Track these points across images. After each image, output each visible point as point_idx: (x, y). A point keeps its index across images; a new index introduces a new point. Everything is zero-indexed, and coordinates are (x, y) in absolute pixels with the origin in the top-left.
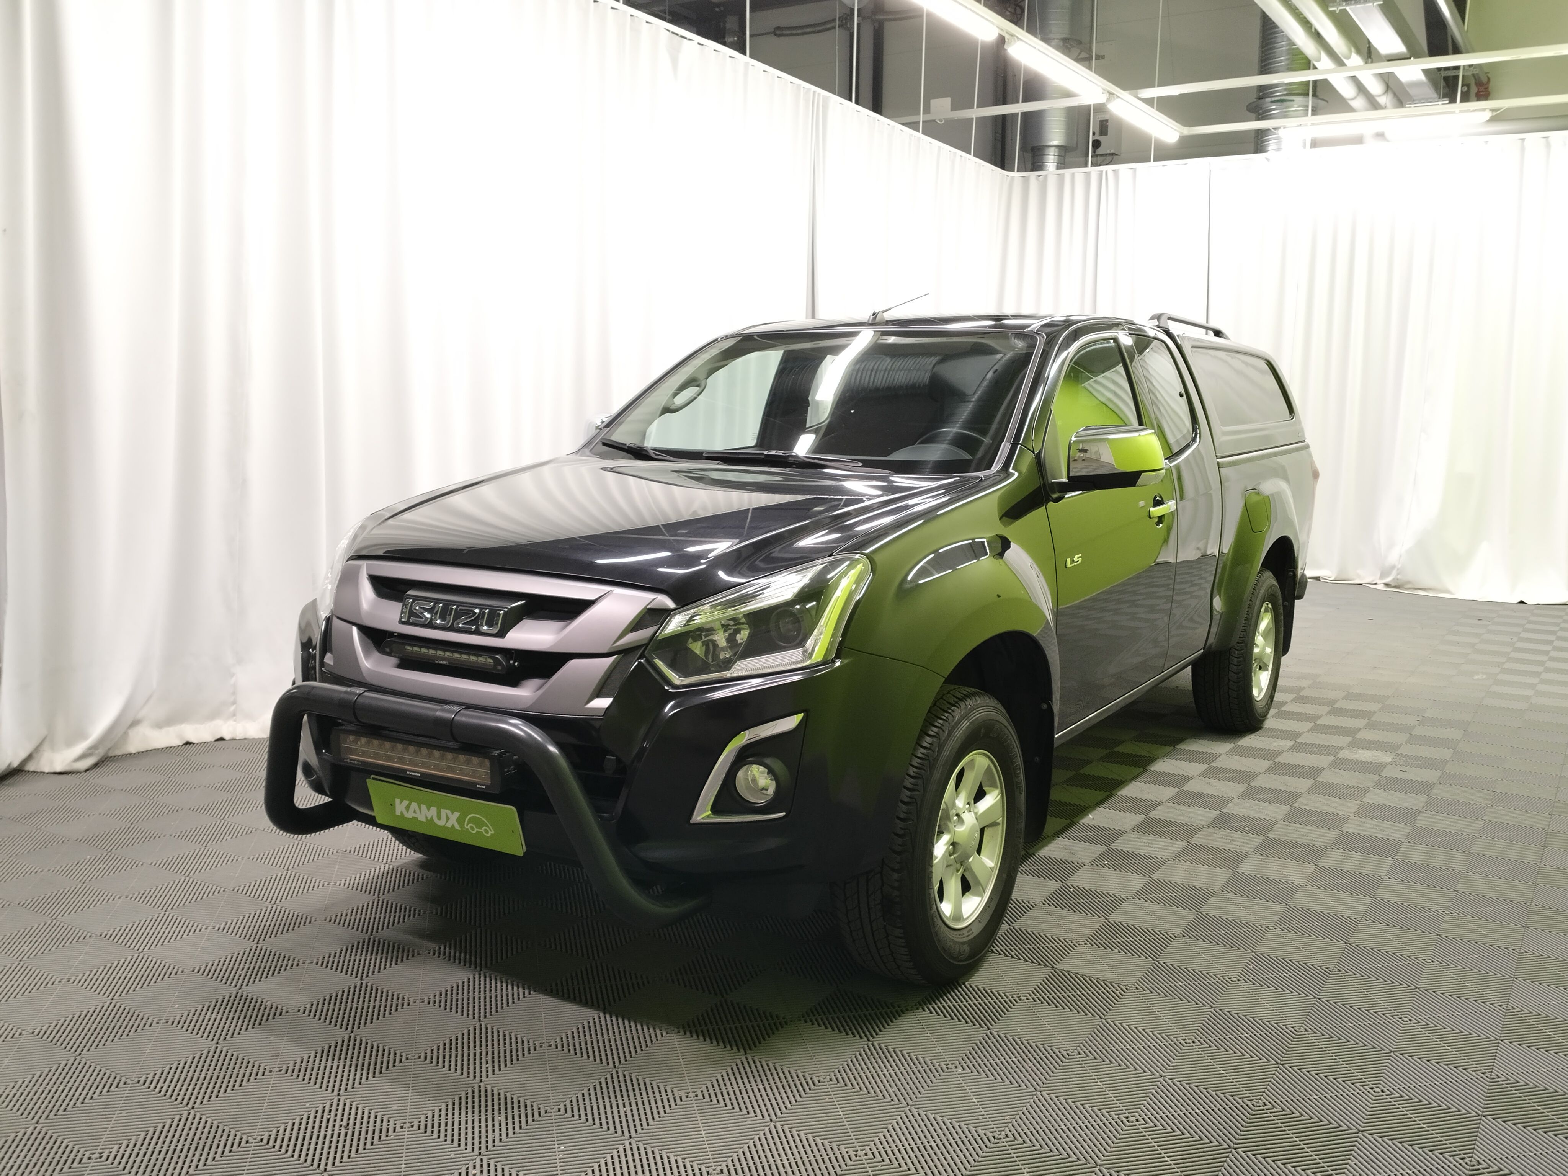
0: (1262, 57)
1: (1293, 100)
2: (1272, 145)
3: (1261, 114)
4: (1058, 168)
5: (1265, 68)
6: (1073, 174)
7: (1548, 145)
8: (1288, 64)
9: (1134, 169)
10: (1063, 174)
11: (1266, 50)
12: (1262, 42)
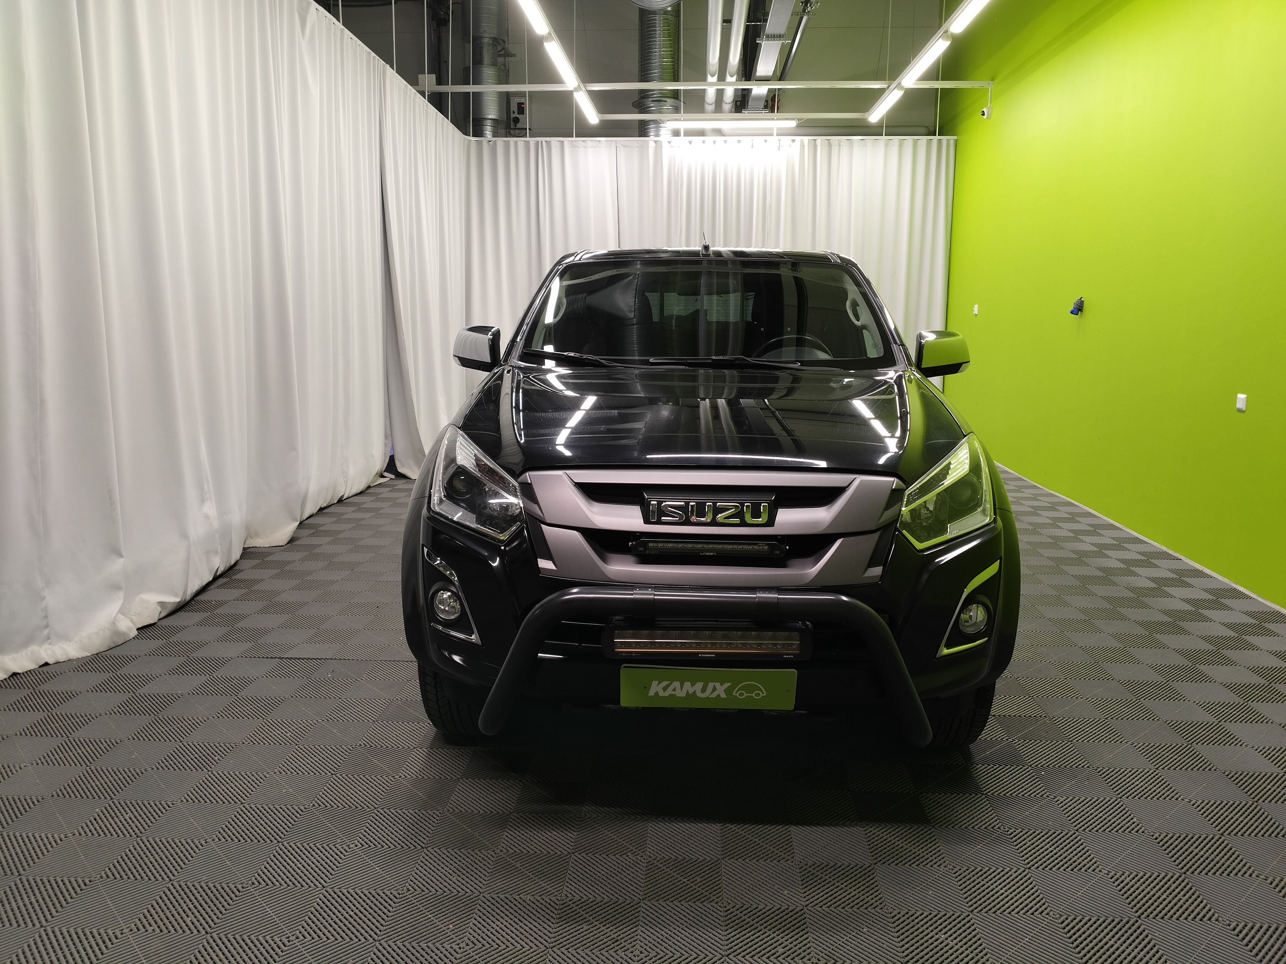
0: (642, 69)
1: (666, 101)
2: (652, 131)
3: (643, 109)
4: (494, 136)
5: (644, 77)
6: (516, 142)
7: (830, 145)
8: (660, 76)
9: (562, 142)
10: (509, 141)
11: (644, 64)
12: (641, 58)
